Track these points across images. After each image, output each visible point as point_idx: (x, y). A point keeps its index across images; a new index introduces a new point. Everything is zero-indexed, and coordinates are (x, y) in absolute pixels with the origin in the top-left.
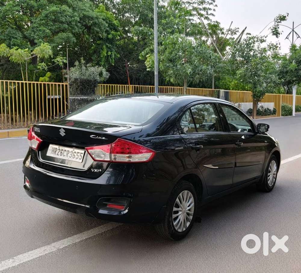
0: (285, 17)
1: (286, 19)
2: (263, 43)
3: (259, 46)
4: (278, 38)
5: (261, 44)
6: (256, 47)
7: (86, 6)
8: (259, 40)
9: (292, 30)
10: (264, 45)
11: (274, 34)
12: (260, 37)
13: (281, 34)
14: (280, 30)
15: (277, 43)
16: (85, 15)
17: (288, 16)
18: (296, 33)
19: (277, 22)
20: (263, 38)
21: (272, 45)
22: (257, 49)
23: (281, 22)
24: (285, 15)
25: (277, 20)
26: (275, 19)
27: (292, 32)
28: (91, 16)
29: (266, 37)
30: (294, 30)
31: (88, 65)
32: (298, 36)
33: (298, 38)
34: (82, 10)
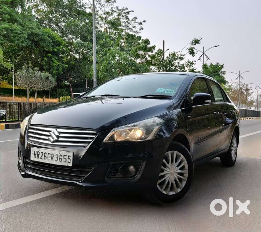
0: (199, 40)
1: (199, 42)
2: (182, 60)
3: (179, 62)
4: (194, 56)
5: (180, 61)
6: (176, 64)
7: (33, 25)
8: (179, 58)
9: (203, 53)
10: (182, 62)
11: (190, 54)
12: (179, 56)
13: (196, 53)
14: (195, 51)
15: (193, 61)
16: (33, 32)
17: (201, 40)
18: (206, 56)
19: (193, 44)
20: (182, 56)
21: (189, 62)
22: (177, 65)
23: (196, 45)
24: (199, 39)
25: (193, 43)
26: (191, 42)
27: (203, 55)
28: (38, 33)
29: (184, 56)
30: (204, 53)
31: (35, 69)
32: (207, 58)
33: (207, 59)
34: (30, 28)
